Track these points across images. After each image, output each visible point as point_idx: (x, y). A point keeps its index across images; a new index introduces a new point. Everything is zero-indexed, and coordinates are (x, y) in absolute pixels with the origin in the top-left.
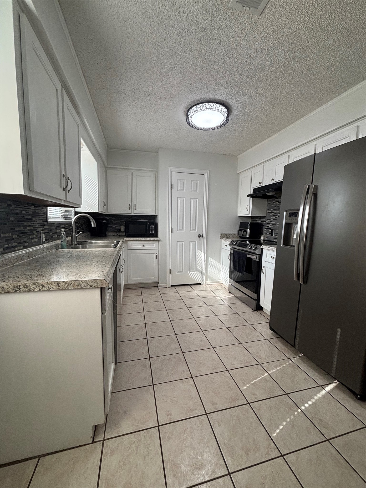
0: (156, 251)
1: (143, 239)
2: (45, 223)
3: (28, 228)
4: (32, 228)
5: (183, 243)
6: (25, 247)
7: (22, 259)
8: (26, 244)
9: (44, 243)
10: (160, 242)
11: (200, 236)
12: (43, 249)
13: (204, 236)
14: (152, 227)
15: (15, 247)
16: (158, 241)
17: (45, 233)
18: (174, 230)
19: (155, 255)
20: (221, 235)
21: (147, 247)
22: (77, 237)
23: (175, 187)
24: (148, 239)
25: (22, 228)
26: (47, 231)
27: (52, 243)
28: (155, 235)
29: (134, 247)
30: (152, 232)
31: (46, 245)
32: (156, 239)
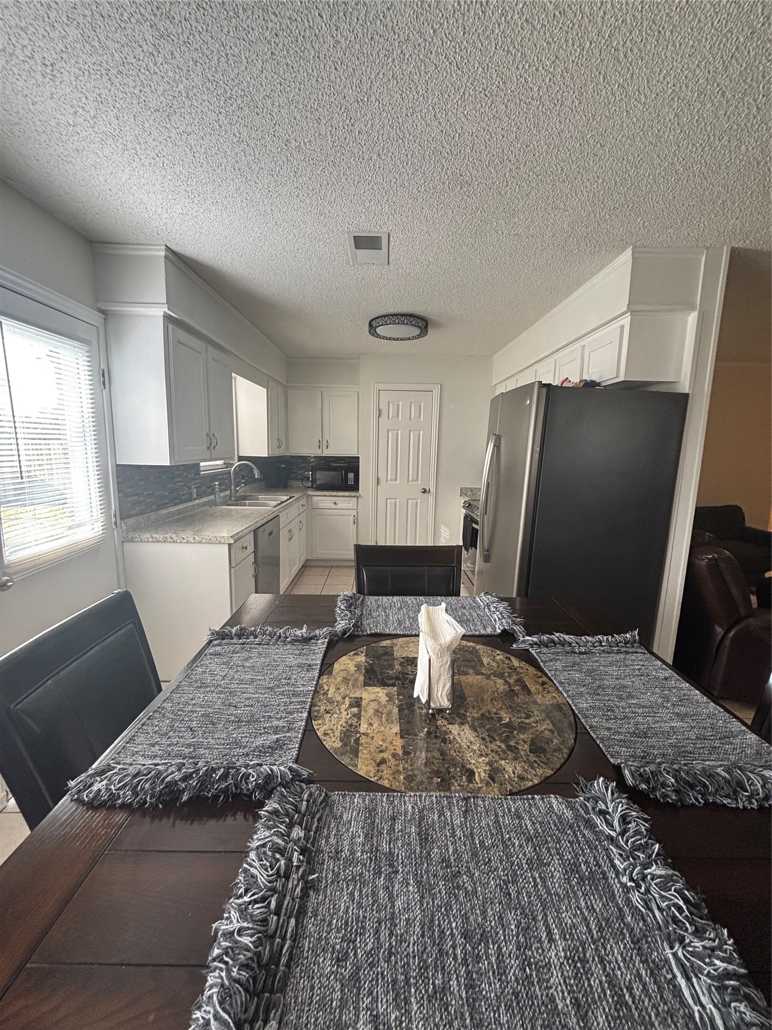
0: (355, 513)
1: (335, 493)
2: (197, 477)
3: (178, 484)
4: (182, 484)
5: (396, 502)
6: (176, 504)
7: (173, 516)
8: (177, 501)
9: (195, 499)
10: (360, 499)
11: (425, 491)
12: (193, 506)
13: (432, 490)
14: (351, 476)
15: (166, 504)
16: (357, 497)
17: (196, 488)
18: (383, 481)
19: (352, 518)
20: (461, 490)
21: (340, 505)
22: (237, 491)
23: (384, 414)
24: (341, 494)
25: (173, 485)
26: (199, 485)
27: (205, 499)
28: (355, 487)
29: (321, 505)
30: (351, 482)
31: (197, 501)
32: (353, 494)
